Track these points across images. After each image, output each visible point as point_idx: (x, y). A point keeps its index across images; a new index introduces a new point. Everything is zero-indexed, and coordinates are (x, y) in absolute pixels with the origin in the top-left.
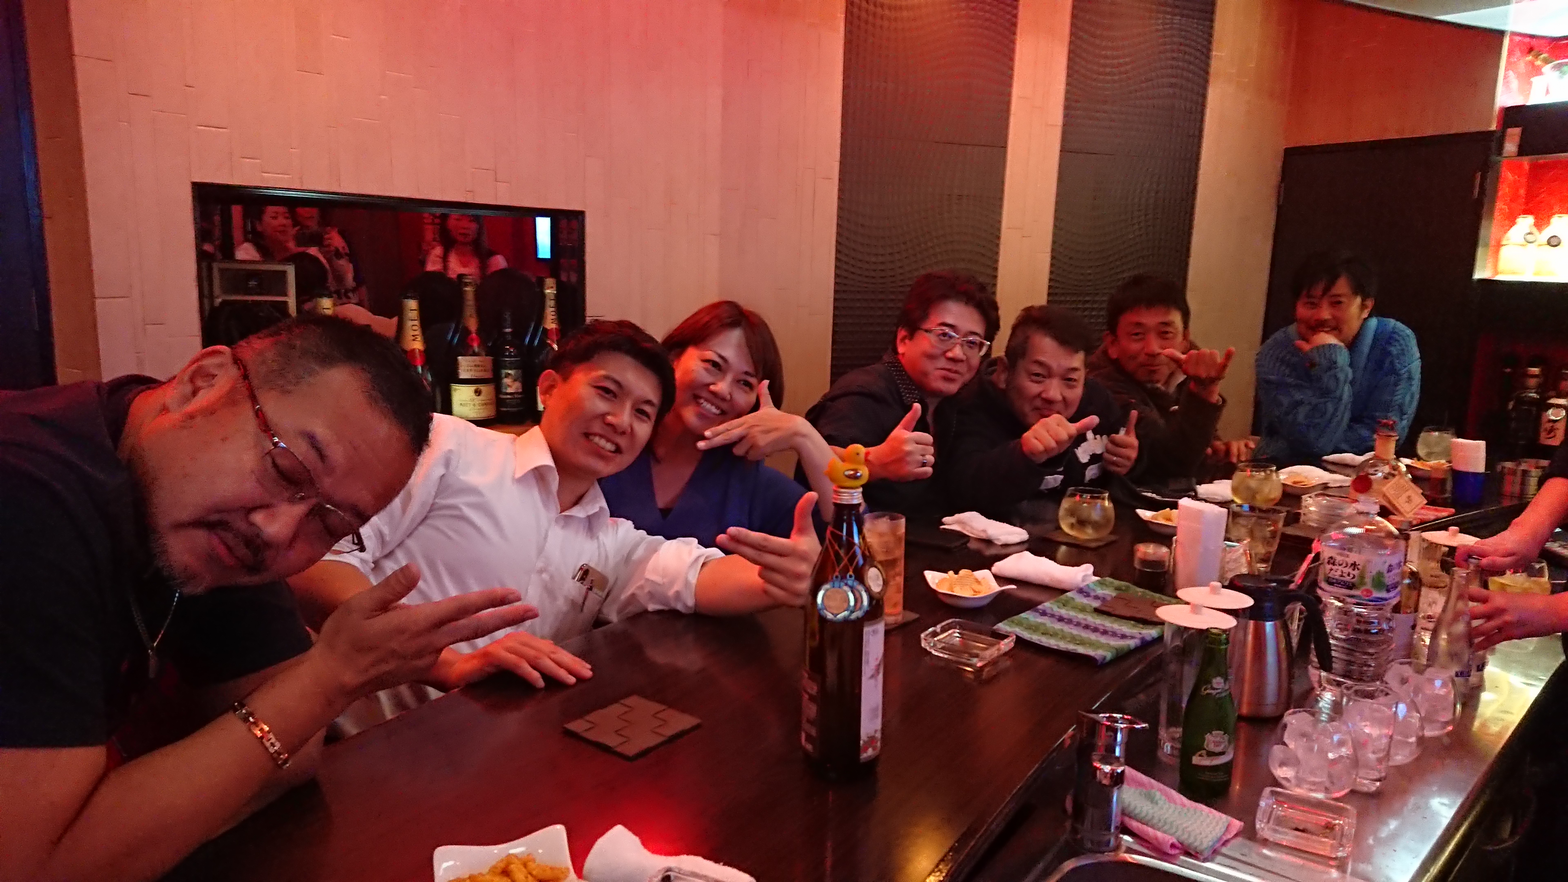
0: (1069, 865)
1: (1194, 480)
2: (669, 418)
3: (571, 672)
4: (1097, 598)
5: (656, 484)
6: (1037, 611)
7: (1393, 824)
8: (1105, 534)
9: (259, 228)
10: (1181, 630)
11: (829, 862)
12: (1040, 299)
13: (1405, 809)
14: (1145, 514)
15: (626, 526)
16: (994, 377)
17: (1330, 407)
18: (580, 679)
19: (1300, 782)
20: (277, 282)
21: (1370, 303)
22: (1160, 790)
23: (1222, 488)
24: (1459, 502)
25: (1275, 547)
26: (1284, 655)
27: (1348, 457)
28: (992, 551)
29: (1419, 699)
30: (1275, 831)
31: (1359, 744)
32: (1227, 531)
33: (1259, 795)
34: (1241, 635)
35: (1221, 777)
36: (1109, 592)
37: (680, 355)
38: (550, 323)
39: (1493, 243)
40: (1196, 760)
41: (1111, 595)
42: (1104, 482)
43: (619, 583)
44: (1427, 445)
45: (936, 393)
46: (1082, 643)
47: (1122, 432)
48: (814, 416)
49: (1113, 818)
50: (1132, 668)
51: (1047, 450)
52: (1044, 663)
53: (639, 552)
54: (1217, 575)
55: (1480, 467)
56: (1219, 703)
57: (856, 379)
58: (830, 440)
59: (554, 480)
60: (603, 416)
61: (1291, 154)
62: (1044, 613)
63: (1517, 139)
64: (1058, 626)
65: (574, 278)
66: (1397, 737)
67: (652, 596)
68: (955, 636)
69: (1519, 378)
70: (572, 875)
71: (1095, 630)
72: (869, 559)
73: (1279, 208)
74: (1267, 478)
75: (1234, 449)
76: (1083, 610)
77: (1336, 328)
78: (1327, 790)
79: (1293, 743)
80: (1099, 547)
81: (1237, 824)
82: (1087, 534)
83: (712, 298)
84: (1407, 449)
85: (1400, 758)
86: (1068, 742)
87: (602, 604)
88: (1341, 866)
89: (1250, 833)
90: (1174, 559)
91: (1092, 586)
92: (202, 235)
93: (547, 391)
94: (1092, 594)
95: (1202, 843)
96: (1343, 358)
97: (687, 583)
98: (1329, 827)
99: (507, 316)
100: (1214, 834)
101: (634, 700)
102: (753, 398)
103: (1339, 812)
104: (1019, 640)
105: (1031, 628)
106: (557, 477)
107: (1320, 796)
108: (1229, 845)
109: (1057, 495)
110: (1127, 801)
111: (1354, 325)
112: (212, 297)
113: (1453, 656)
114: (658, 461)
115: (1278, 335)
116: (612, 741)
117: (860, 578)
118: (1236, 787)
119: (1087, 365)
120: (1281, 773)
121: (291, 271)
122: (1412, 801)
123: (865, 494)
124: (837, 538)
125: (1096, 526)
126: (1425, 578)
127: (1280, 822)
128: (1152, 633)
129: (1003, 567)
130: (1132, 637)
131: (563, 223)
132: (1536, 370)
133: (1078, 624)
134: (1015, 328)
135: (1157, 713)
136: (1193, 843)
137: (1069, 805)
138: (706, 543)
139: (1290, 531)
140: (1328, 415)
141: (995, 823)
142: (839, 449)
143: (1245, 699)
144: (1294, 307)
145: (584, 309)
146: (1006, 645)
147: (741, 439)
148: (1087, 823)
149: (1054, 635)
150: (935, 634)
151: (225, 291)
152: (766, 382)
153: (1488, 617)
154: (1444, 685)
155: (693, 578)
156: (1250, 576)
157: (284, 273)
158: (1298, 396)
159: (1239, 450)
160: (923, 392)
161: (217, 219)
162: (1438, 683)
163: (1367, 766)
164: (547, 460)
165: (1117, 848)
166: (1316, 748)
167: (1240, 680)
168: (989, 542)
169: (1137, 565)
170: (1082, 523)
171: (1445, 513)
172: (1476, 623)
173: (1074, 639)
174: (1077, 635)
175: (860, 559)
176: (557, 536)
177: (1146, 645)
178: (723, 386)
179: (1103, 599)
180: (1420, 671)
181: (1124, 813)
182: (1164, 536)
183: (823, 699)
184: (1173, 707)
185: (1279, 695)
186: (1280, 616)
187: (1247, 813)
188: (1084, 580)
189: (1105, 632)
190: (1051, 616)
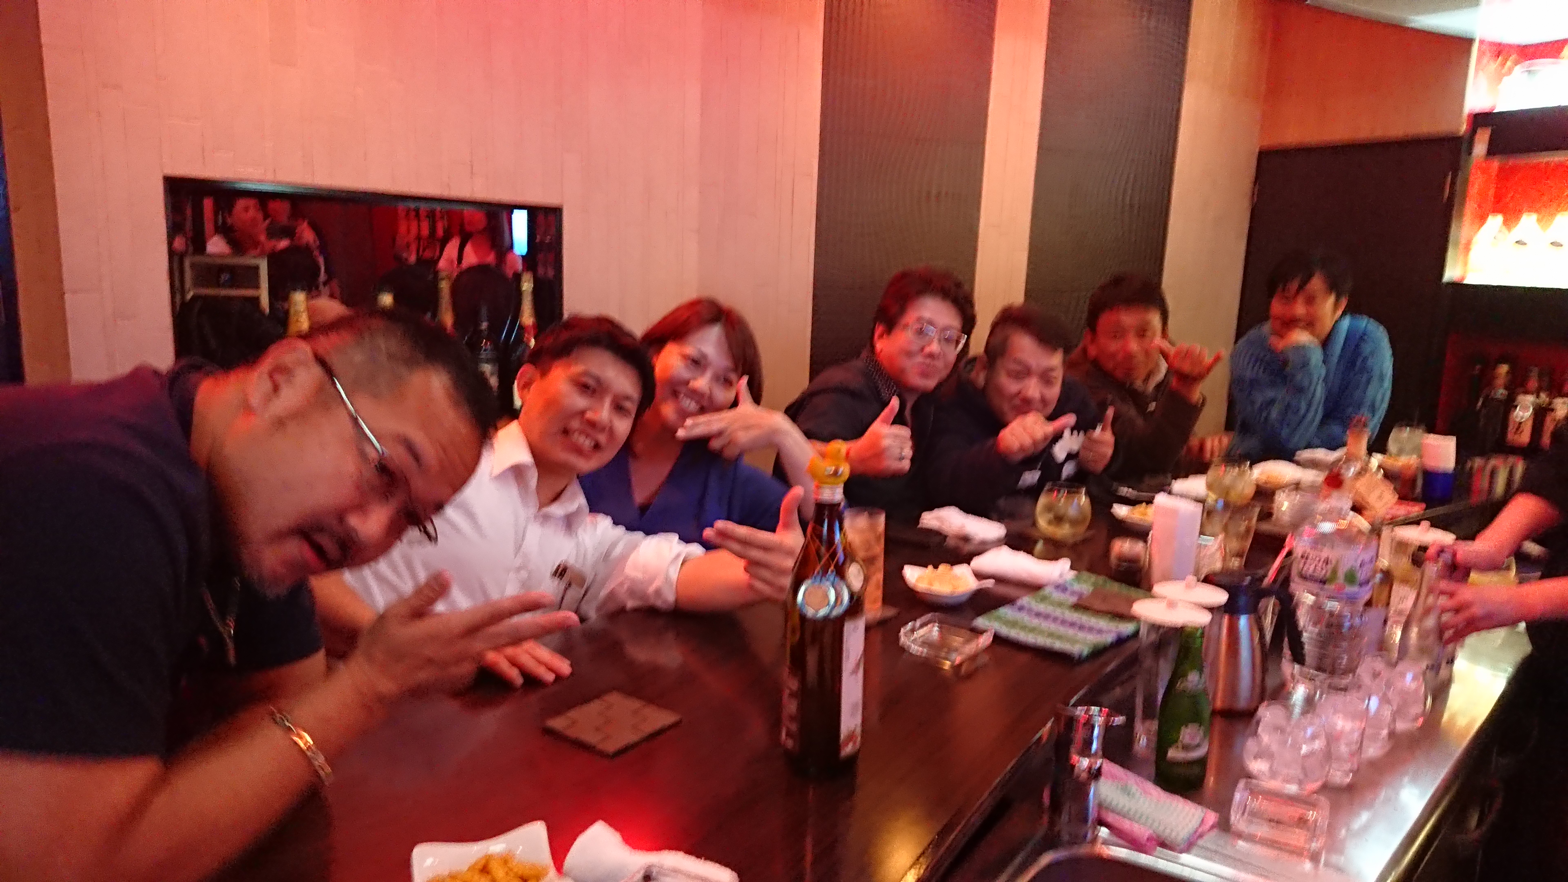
0: (1046, 859)
1: (1169, 475)
2: (648, 414)
3: (551, 669)
4: (1073, 593)
5: (634, 480)
6: (1014, 606)
7: (1365, 816)
9: (229, 221)
10: (1155, 627)
11: (809, 858)
12: (1017, 298)
13: (1377, 801)
14: (1119, 510)
15: (604, 522)
16: (973, 375)
17: (1303, 406)
18: (559, 677)
19: (1273, 774)
20: (250, 276)
21: (1344, 303)
22: (1136, 783)
23: (1196, 485)
24: (1429, 497)
25: (1248, 544)
26: (1258, 652)
28: (968, 548)
29: (1390, 694)
31: (1332, 738)
32: (1202, 526)
33: (1234, 787)
34: (1215, 628)
35: (1196, 770)
36: (1084, 587)
37: (659, 351)
38: (527, 318)
39: (1464, 241)
40: (1173, 754)
41: (1087, 591)
42: (1080, 479)
43: (599, 578)
44: (1398, 441)
45: (913, 390)
46: (1060, 637)
47: (1098, 429)
48: (794, 412)
49: (1091, 810)
50: (1106, 664)
51: (1022, 448)
52: (1023, 658)
53: (618, 551)
54: (1192, 570)
55: (1449, 465)
56: (1195, 698)
57: (835, 375)
58: (809, 435)
59: (533, 477)
60: (582, 413)
62: (1021, 609)
63: (1486, 141)
64: (1035, 622)
65: (551, 273)
66: (1369, 731)
67: (632, 592)
68: (934, 631)
69: (1488, 379)
70: (552, 872)
71: (1072, 624)
72: (850, 556)
73: (1254, 206)
74: (1242, 474)
75: (1208, 445)
76: (1060, 604)
77: (1310, 324)
78: (1300, 783)
79: (1267, 736)
80: (1076, 543)
81: (1212, 817)
83: (690, 294)
84: (1378, 445)
85: (1373, 751)
86: (1046, 737)
87: (580, 602)
88: (1315, 858)
89: (1224, 825)
90: (1150, 555)
91: (1067, 581)
92: (174, 229)
93: (526, 386)
94: (1068, 589)
95: (1178, 834)
96: (1316, 356)
97: (667, 579)
99: (484, 311)
100: (1190, 826)
101: (614, 698)
102: (731, 396)
103: (1313, 805)
104: (998, 639)
105: (1010, 623)
106: (536, 474)
107: (1292, 789)
108: (1206, 838)
109: (1034, 492)
110: (1103, 796)
111: (1327, 323)
112: (183, 293)
113: (1423, 651)
114: (635, 456)
115: (1252, 333)
116: (590, 737)
117: (841, 573)
118: (1211, 780)
119: (1065, 363)
120: (1257, 766)
121: (263, 266)
122: (1383, 794)
123: (846, 492)
124: (817, 534)
125: (1074, 523)
126: (1397, 573)
127: (1255, 815)
128: (1127, 628)
129: (981, 562)
130: (1109, 633)
131: (541, 218)
132: (1504, 369)
133: (1055, 619)
134: (996, 326)
135: (1133, 706)
136: (1170, 834)
137: (1046, 800)
138: (686, 539)
139: (1265, 527)
140: (1302, 412)
141: (973, 818)
142: (819, 446)
143: (1220, 694)
144: (1268, 304)
145: (561, 305)
146: (985, 640)
147: (720, 434)
148: (1065, 816)
149: (1032, 630)
150: (913, 630)
151: (197, 284)
152: (745, 380)
153: (1457, 610)
154: (1415, 678)
155: (674, 573)
156: (1225, 571)
157: (257, 268)
158: (1270, 394)
159: (1213, 447)
160: (902, 389)
161: (189, 212)
162: (1409, 676)
164: (524, 457)
165: (1094, 842)
166: (1290, 741)
167: (1214, 675)
168: (966, 539)
169: (1113, 561)
170: (1059, 519)
171: (1416, 510)
172: (1446, 617)
173: (1051, 635)
174: (1054, 630)
175: (840, 555)
176: (535, 534)
177: (1121, 641)
178: (702, 383)
179: (1081, 596)
180: (1393, 665)
181: (1100, 806)
182: (1141, 533)
183: (803, 694)
184: (1149, 701)
185: (1253, 688)
186: (1254, 610)
187: (1222, 806)
188: (1061, 576)
189: (1082, 628)
190: (1030, 611)
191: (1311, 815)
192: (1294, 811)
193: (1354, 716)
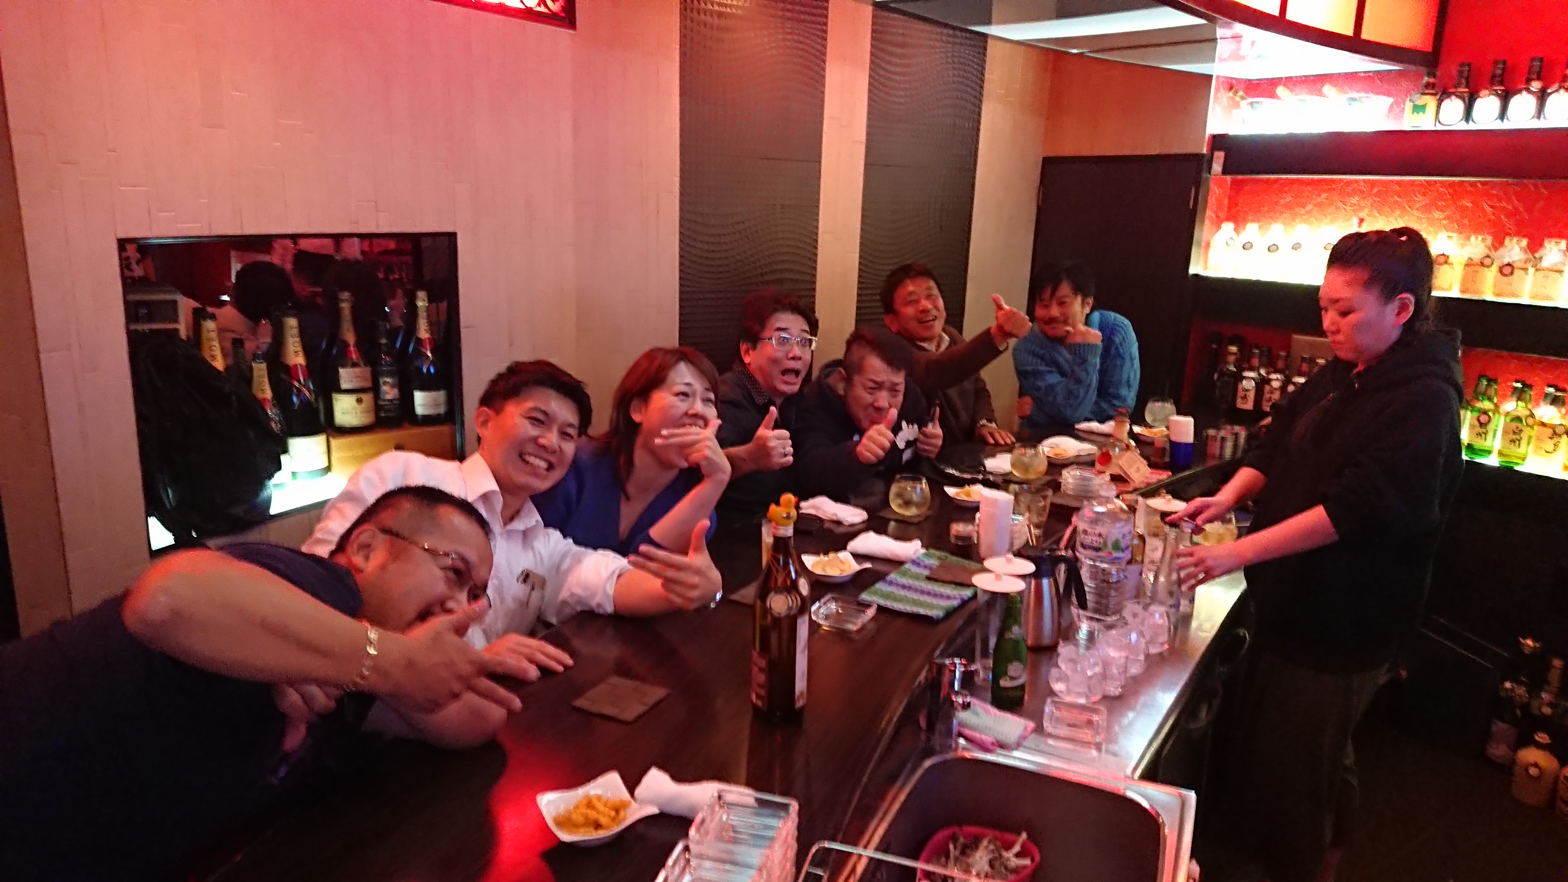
0: (928, 763)
4: (925, 567)
6: (886, 581)
7: (1131, 715)
8: (924, 510)
14: (950, 491)
15: (555, 536)
19: (1069, 691)
21: (1090, 301)
22: (981, 707)
23: (1003, 461)
24: (1173, 466)
25: (1045, 516)
26: (1055, 601)
27: (1094, 425)
28: (843, 533)
29: (1145, 629)
30: (1055, 728)
31: (1106, 664)
33: (1044, 703)
34: (1027, 590)
35: (1018, 693)
36: (934, 562)
38: (424, 333)
39: (1203, 244)
40: (1003, 683)
41: (935, 564)
44: (1153, 413)
45: (780, 393)
46: (922, 605)
47: (930, 425)
49: (954, 729)
50: (957, 621)
53: (567, 563)
54: (1009, 546)
55: (1189, 438)
56: (1016, 642)
59: (499, 500)
60: (535, 439)
61: (1047, 162)
62: (891, 583)
63: (1222, 160)
64: (903, 593)
66: (1131, 657)
68: (833, 607)
69: (1220, 356)
71: (929, 593)
73: (1039, 208)
76: (916, 577)
78: (1087, 697)
79: (1064, 666)
80: (919, 523)
81: (1031, 725)
82: (911, 512)
84: (1138, 416)
85: (1134, 670)
86: (923, 681)
88: (1098, 747)
89: (1040, 730)
90: (978, 535)
91: (921, 558)
93: (483, 424)
94: (922, 564)
95: (1010, 739)
98: (1090, 723)
100: (1017, 732)
101: (616, 680)
103: (1096, 711)
104: (881, 609)
105: (886, 596)
106: (501, 497)
107: (1082, 701)
108: (1028, 739)
110: (962, 719)
118: (1028, 699)
119: (906, 378)
120: (1058, 687)
122: (1142, 699)
127: (1058, 720)
128: (968, 594)
129: (856, 545)
130: (955, 598)
132: (1234, 349)
133: (916, 590)
135: (973, 651)
136: (1006, 739)
137: (923, 723)
139: (1057, 500)
140: (1080, 397)
143: (1031, 637)
146: (871, 612)
148: (937, 734)
149: (901, 600)
156: (1029, 544)
160: (776, 397)
162: (1157, 615)
163: (1113, 678)
164: (492, 485)
165: (956, 749)
166: (1079, 668)
167: (1027, 626)
168: (838, 523)
169: (953, 540)
173: (915, 603)
174: (918, 600)
176: (503, 548)
177: (964, 603)
179: (931, 569)
180: (1146, 607)
181: (961, 726)
182: (969, 513)
183: (768, 669)
185: (1052, 629)
186: (1052, 574)
187: (1037, 717)
188: (915, 553)
189: (935, 595)
190: (897, 585)
191: (1095, 718)
192: (1084, 717)
193: (1120, 648)
